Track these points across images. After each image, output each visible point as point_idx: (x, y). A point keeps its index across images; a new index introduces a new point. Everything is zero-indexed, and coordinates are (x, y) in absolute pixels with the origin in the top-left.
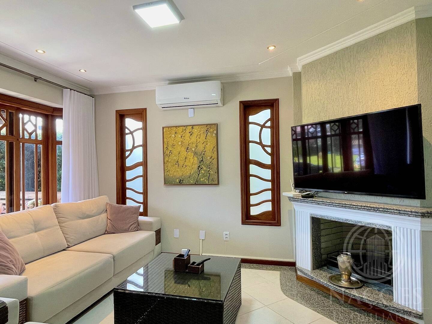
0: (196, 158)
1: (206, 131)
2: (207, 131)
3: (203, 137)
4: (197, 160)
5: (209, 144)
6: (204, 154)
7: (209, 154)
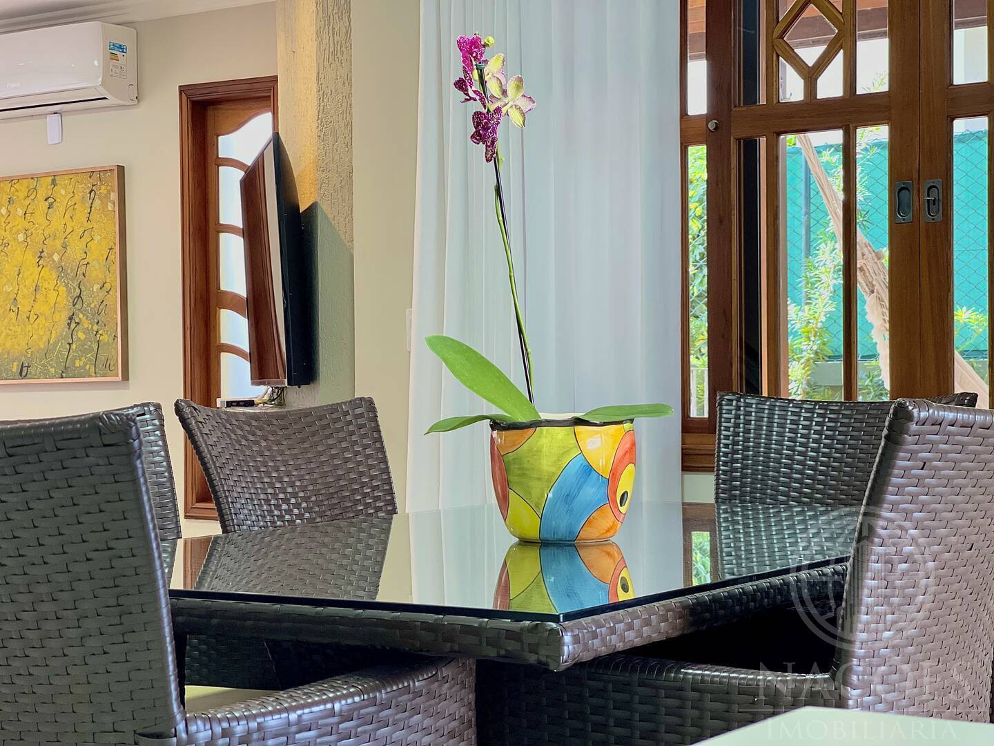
0: (63, 289)
1: (90, 193)
2: (93, 193)
3: (81, 214)
4: (65, 295)
5: (97, 238)
6: (84, 275)
7: (96, 271)
